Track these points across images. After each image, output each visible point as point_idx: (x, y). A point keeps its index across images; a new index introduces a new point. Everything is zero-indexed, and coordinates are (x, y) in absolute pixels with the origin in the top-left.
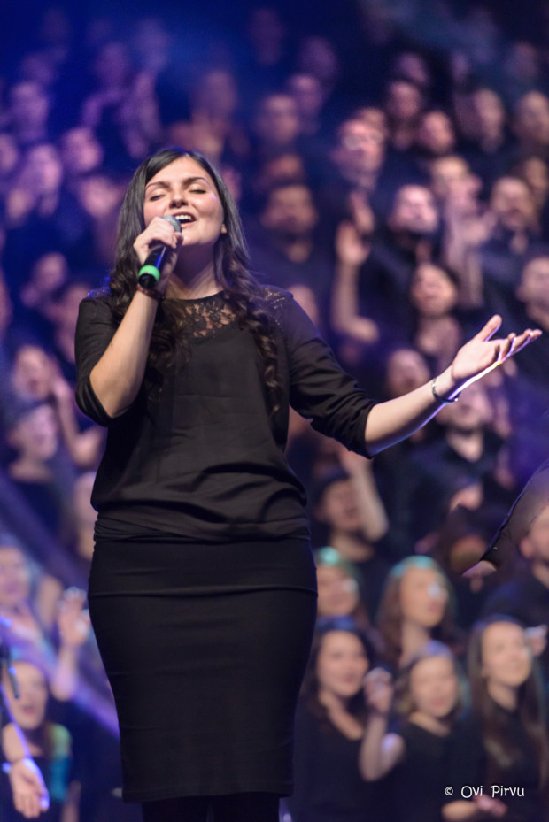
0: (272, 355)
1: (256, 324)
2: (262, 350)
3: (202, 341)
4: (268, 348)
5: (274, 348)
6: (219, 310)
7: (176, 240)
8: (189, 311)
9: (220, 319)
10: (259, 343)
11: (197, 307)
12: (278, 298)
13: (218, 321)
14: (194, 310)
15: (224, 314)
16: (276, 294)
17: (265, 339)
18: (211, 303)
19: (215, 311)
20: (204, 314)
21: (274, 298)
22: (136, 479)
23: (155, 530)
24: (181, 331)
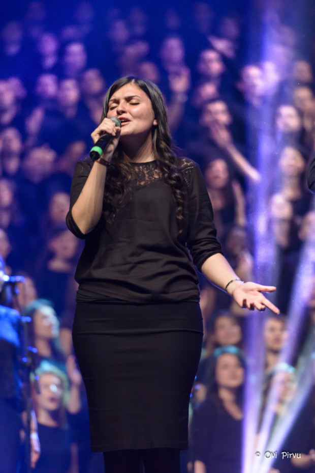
0: (181, 201)
1: (174, 182)
2: (176, 197)
3: (140, 187)
4: (179, 197)
5: (183, 197)
6: (154, 170)
7: (115, 131)
8: (137, 170)
9: (153, 175)
10: (175, 193)
11: (141, 167)
12: (189, 166)
13: (152, 175)
14: (139, 169)
15: (156, 172)
16: (189, 164)
17: (178, 191)
18: (150, 166)
19: (151, 171)
20: (145, 172)
21: (187, 166)
22: (100, 266)
23: (107, 296)
24: (129, 182)
